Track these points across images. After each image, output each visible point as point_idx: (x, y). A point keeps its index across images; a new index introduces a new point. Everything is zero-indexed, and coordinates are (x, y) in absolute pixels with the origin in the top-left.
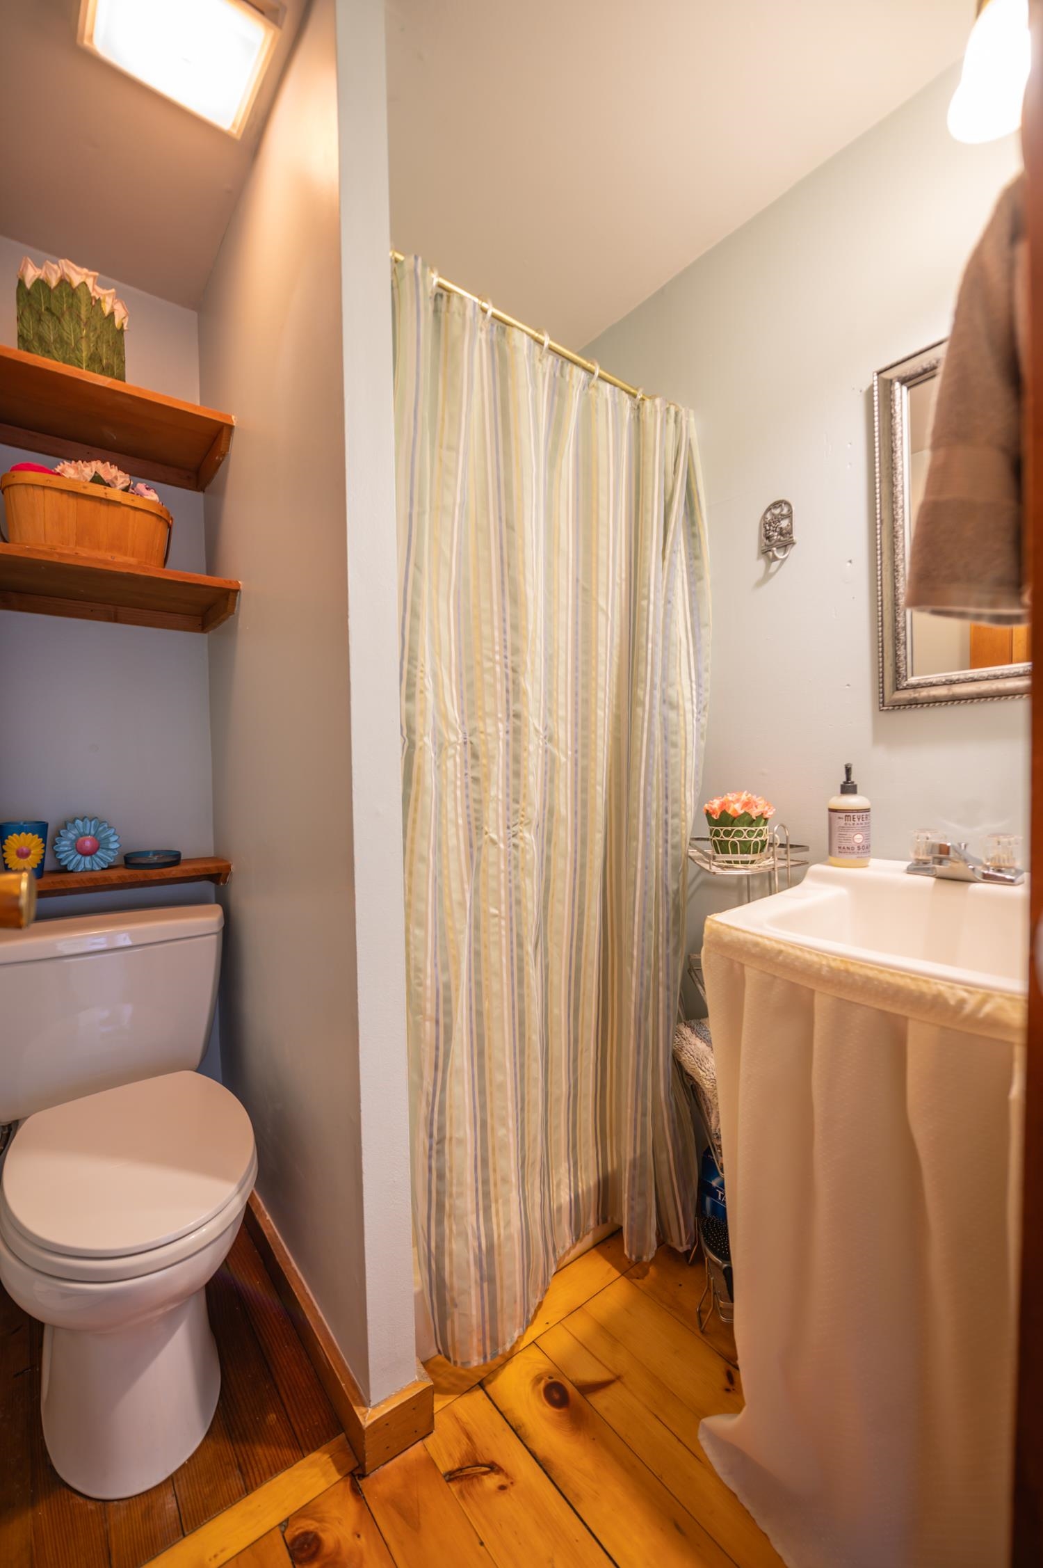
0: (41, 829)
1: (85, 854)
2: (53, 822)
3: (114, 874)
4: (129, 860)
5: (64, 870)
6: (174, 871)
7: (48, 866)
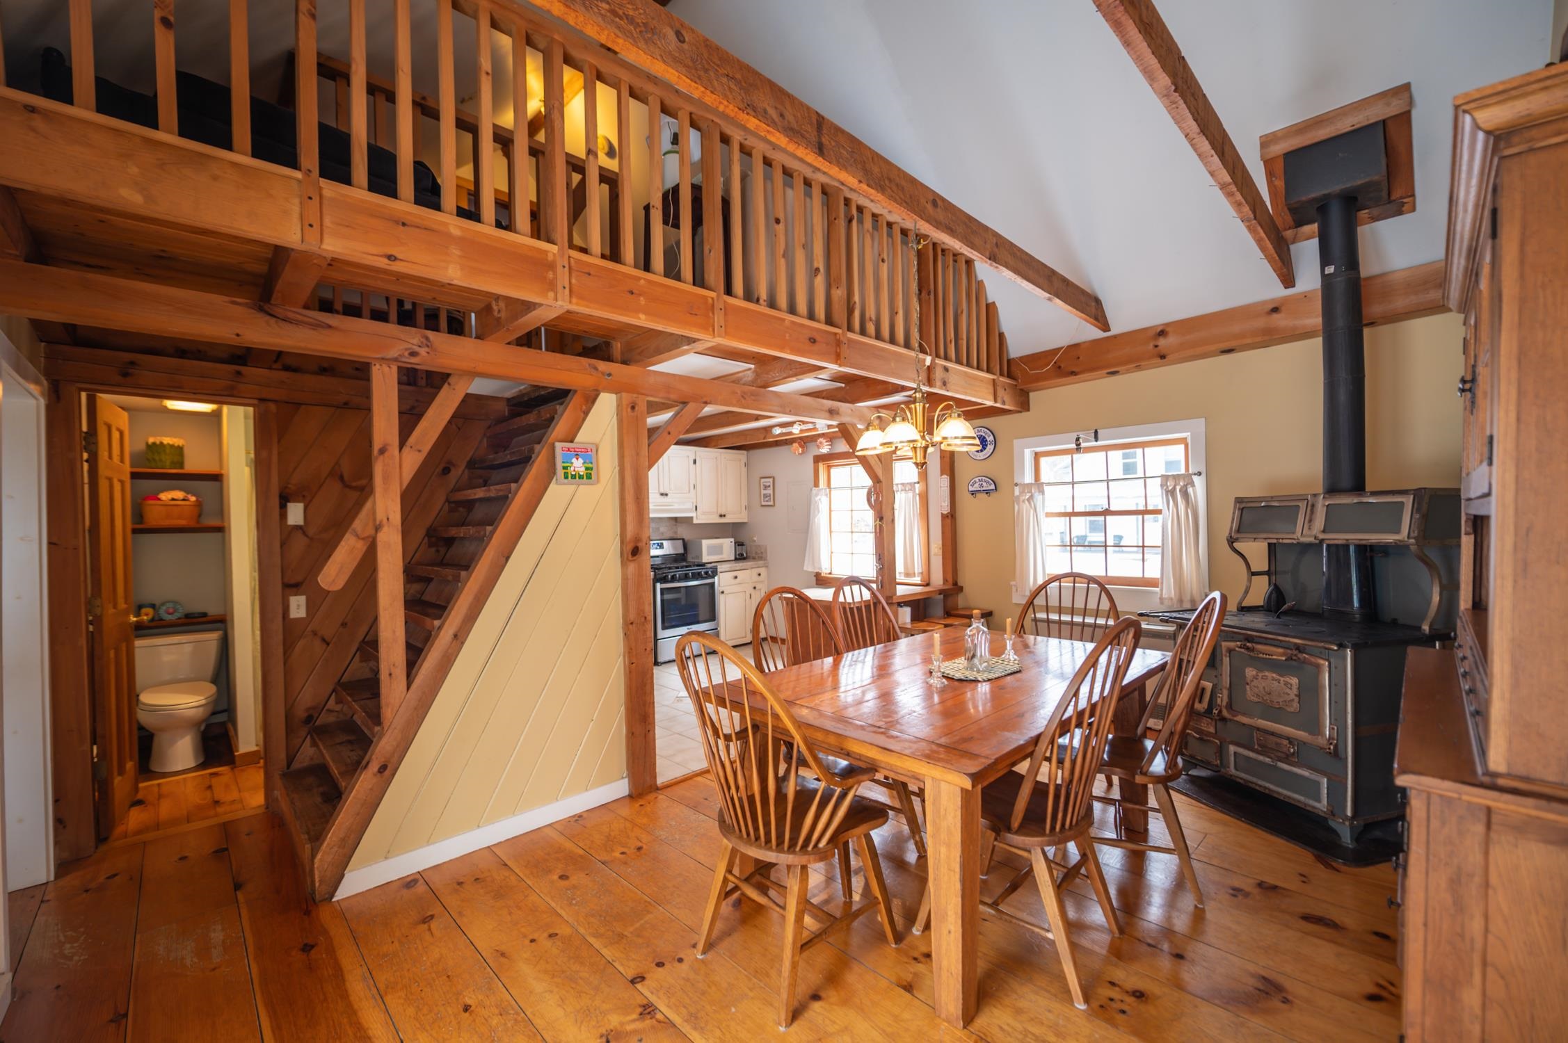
0: (153, 606)
1: (170, 614)
2: (157, 603)
3: (180, 621)
4: (187, 616)
5: (161, 620)
6: (204, 619)
7: (156, 618)
